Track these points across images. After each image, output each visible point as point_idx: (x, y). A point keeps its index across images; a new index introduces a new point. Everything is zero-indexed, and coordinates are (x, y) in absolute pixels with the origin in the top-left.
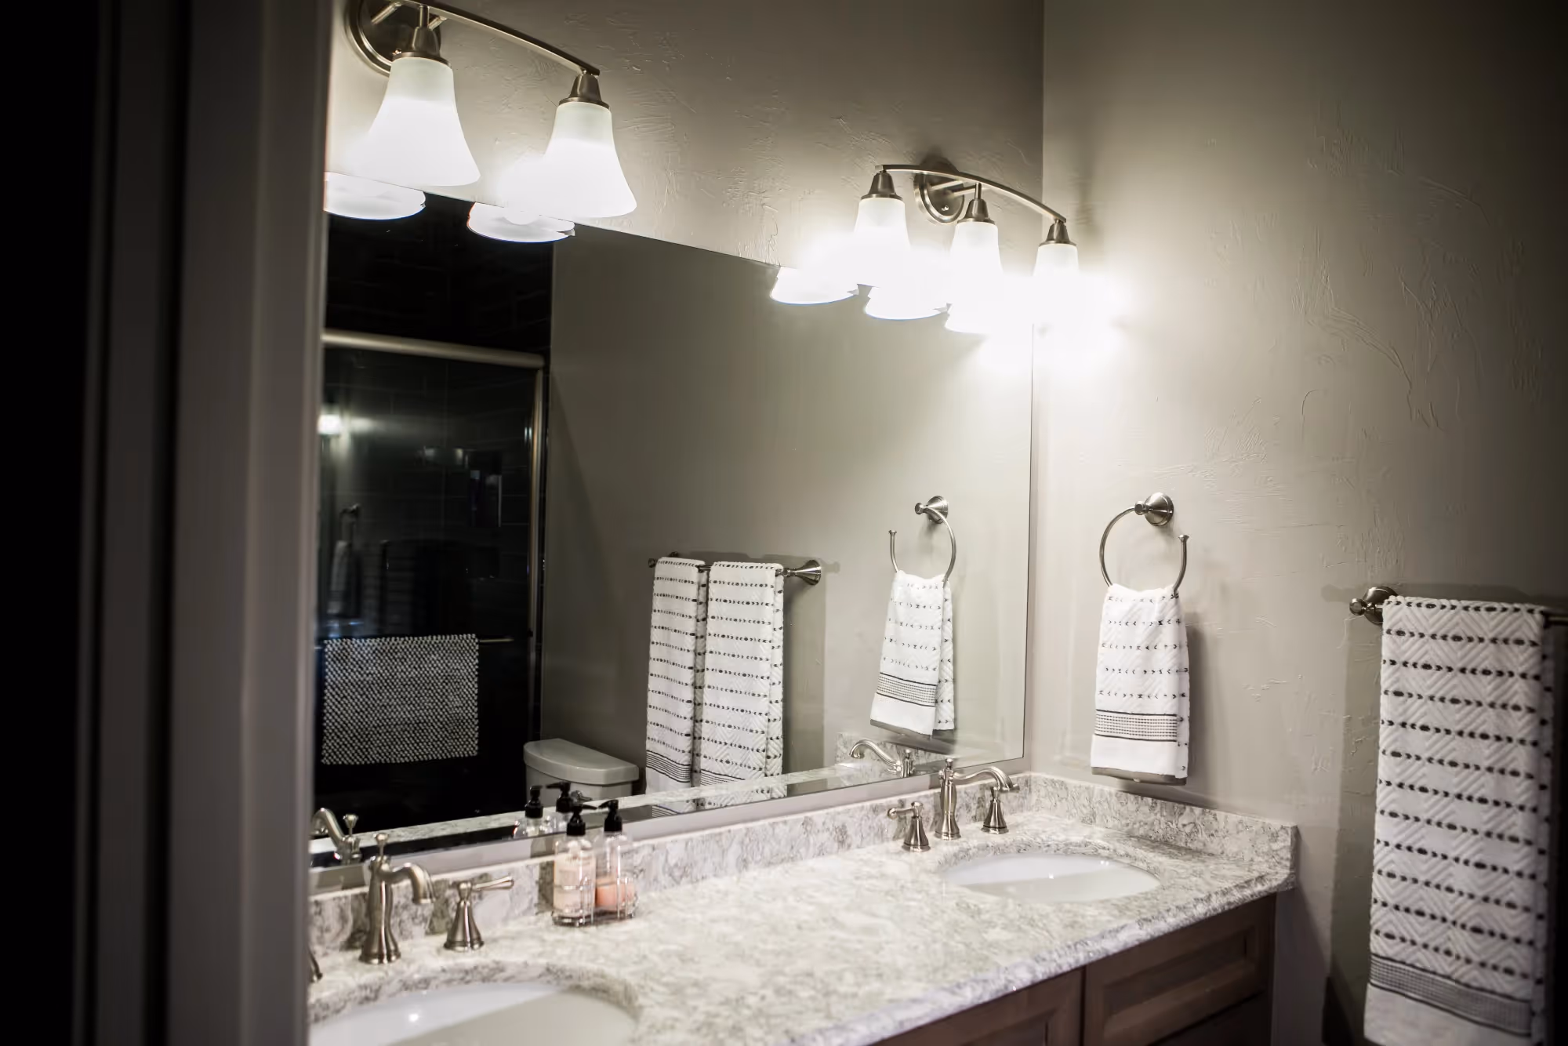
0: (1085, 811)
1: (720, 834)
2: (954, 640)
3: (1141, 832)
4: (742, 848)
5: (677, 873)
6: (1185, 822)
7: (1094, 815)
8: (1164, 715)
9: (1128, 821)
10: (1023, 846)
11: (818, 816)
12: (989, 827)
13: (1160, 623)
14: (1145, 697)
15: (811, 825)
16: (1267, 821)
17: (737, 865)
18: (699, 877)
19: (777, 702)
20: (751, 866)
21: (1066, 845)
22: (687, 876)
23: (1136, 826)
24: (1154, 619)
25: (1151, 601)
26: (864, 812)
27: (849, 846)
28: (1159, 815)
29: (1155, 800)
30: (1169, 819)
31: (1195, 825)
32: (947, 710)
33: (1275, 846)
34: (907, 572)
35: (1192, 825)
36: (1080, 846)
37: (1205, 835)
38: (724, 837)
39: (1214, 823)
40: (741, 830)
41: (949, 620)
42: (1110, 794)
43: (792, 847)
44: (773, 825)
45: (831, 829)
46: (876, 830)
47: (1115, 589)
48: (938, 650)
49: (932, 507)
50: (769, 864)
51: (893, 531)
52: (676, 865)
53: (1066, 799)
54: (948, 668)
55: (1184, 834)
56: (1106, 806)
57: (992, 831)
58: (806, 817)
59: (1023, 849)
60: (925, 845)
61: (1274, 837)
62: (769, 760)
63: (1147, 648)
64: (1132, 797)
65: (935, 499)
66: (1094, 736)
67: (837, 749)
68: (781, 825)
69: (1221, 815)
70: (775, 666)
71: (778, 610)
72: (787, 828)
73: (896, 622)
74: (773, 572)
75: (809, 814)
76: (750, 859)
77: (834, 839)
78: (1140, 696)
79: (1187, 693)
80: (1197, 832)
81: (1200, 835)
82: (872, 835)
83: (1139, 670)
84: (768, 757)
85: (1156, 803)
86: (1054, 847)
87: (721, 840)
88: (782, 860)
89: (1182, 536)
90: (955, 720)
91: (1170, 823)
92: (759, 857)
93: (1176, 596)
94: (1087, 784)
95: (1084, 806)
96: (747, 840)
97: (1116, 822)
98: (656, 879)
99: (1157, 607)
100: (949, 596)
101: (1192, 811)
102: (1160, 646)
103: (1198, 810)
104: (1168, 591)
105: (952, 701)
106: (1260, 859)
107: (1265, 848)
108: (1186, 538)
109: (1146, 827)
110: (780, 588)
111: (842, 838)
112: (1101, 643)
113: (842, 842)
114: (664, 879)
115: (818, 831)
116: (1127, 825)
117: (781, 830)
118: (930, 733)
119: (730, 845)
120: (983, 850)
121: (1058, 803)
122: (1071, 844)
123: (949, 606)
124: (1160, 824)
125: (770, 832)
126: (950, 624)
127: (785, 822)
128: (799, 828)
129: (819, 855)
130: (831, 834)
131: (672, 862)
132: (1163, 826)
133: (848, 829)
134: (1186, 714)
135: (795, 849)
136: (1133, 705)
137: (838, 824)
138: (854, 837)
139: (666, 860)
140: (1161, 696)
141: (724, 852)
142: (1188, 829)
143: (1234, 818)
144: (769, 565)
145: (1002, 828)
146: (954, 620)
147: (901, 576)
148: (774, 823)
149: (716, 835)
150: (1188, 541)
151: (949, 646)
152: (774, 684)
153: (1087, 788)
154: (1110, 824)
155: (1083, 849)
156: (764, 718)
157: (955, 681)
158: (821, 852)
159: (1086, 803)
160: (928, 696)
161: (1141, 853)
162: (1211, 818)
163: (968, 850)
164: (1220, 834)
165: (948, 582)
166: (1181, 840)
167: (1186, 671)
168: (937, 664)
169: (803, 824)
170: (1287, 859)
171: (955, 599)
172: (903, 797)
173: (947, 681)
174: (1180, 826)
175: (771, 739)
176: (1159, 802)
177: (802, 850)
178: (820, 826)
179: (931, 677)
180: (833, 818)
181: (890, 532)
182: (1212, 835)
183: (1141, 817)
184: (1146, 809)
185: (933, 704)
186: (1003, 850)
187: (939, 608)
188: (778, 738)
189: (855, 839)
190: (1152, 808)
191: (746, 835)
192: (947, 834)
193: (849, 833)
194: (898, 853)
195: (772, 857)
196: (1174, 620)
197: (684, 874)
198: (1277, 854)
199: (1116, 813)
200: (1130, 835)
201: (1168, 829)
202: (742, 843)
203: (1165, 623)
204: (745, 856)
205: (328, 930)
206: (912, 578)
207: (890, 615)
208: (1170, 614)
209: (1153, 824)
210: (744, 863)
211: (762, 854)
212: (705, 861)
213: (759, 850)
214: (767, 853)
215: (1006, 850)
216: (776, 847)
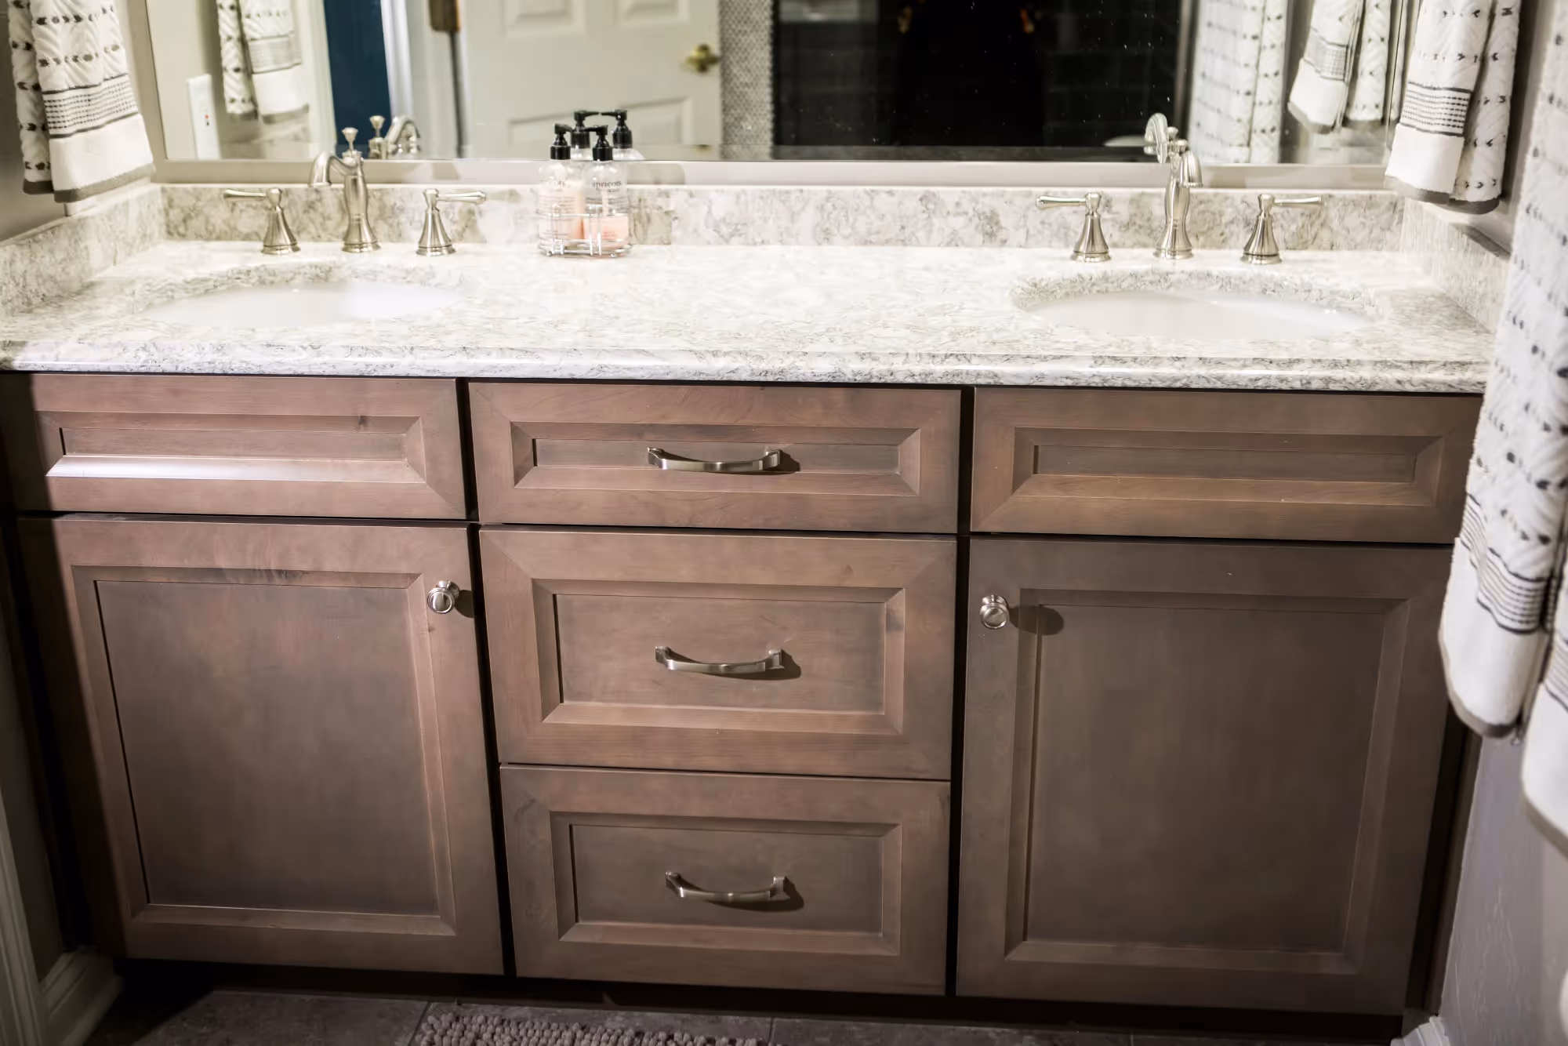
1: (787, 192)
4: (822, 216)
5: (725, 230)
11: (949, 195)
12: (1248, 254)
15: (935, 204)
17: (813, 235)
18: (758, 240)
20: (837, 240)
22: (740, 235)
26: (1031, 201)
27: (1004, 242)
37: (1490, 301)
38: (793, 197)
40: (819, 192)
43: (903, 227)
44: (871, 195)
45: (971, 215)
46: (1055, 227)
50: (866, 243)
52: (724, 220)
55: (1478, 297)
57: (1250, 260)
58: (928, 192)
59: (1274, 290)
68: (884, 196)
72: (895, 200)
75: (932, 189)
76: (835, 231)
77: (977, 228)
78: (1435, 57)
80: (1487, 295)
81: (1487, 300)
82: (1045, 232)
87: (789, 199)
88: (887, 242)
92: (848, 231)
96: (829, 206)
98: (695, 231)
109: (1458, 284)
111: (991, 229)
113: (990, 235)
114: (710, 234)
115: (948, 213)
117: (883, 202)
119: (803, 209)
120: (1199, 279)
125: (867, 204)
127: (891, 193)
128: (912, 205)
129: (948, 245)
130: (971, 220)
131: (718, 213)
133: (1002, 219)
135: (908, 230)
136: (1430, 73)
137: (983, 209)
138: (1012, 230)
139: (709, 212)
141: (793, 216)
145: (1268, 257)
148: (872, 190)
149: (781, 193)
158: (954, 241)
166: (1475, 308)
169: (921, 200)
172: (1108, 191)
177: (921, 234)
178: (951, 208)
180: (974, 200)
182: (1494, 301)
186: (1237, 286)
189: (1015, 234)
191: (828, 199)
192: (1166, 252)
193: (1004, 224)
195: (870, 234)
197: (736, 233)
202: (821, 208)
204: (826, 226)
205: (329, 218)
210: (825, 236)
211: (853, 228)
212: (765, 221)
213: (847, 221)
214: (862, 227)
215: (1242, 286)
216: (877, 224)
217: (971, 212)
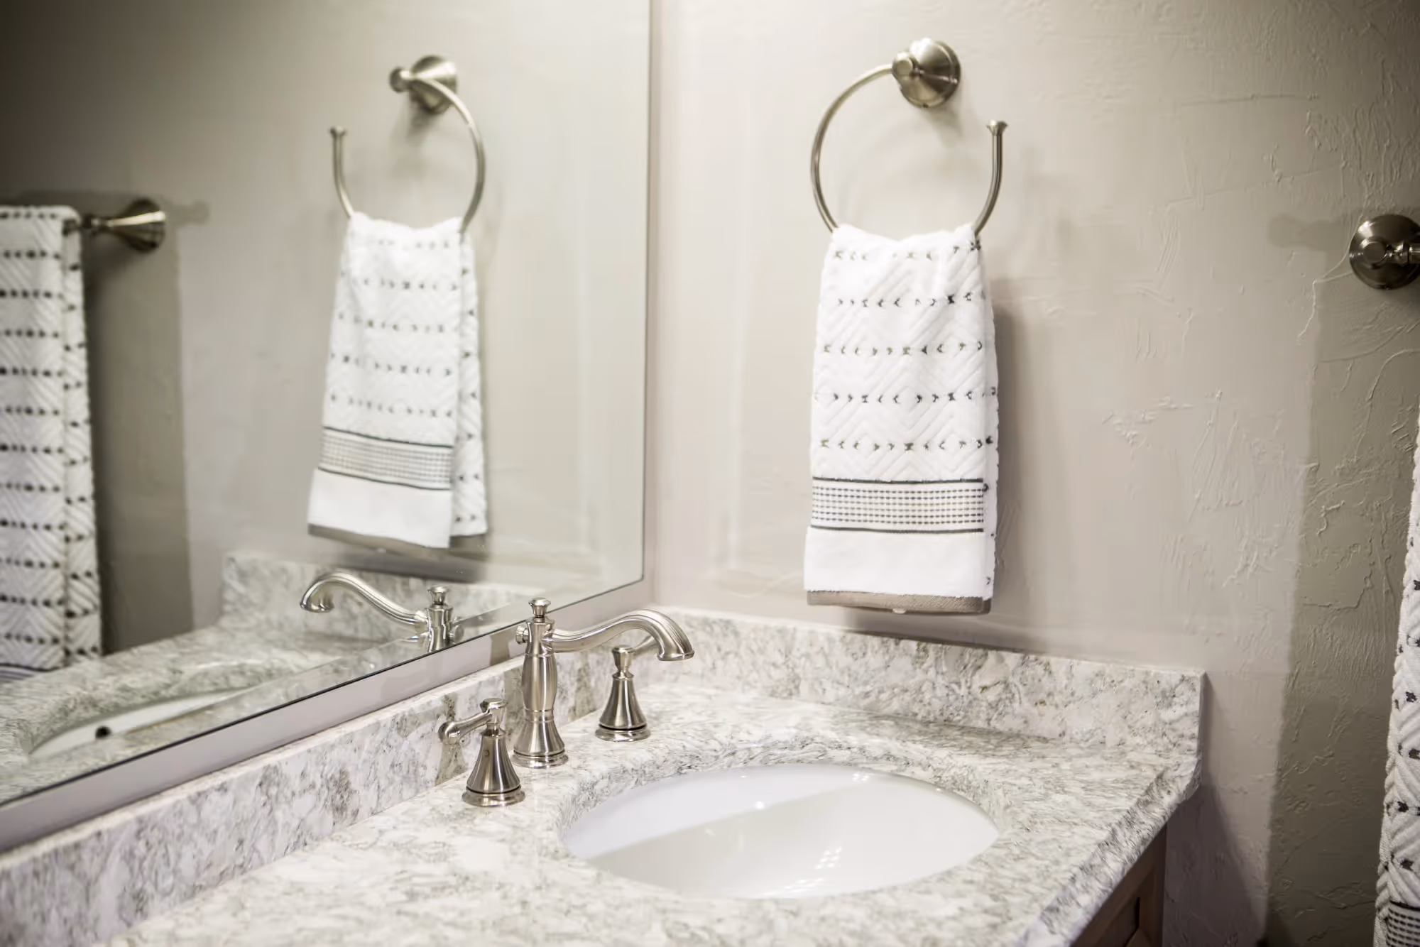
0: (776, 674)
1: (77, 846)
2: (482, 354)
3: (895, 706)
4: (131, 870)
6: (987, 682)
7: (795, 680)
8: (961, 481)
9: (868, 688)
10: (686, 761)
11: (290, 760)
12: (614, 730)
13: (951, 300)
14: (918, 447)
15: (277, 783)
16: (1153, 669)
17: (121, 908)
19: (82, 499)
20: (154, 905)
21: (766, 748)
23: (884, 696)
24: (939, 293)
25: (929, 256)
26: (379, 737)
27: (355, 813)
28: (932, 672)
29: (923, 644)
30: (954, 678)
31: (1007, 686)
32: (473, 492)
33: (1168, 715)
34: (374, 215)
35: (1003, 686)
36: (792, 748)
37: (1026, 704)
38: (86, 855)
39: (1045, 679)
40: (125, 825)
41: (471, 313)
42: (830, 640)
43: (241, 842)
44: (197, 800)
45: (318, 786)
46: (405, 769)
47: (845, 235)
48: (455, 371)
49: (427, 75)
50: (194, 891)
51: (339, 129)
53: (737, 654)
54: (473, 408)
55: (984, 704)
56: (820, 662)
57: (618, 736)
58: (267, 768)
59: (686, 766)
60: (512, 790)
61: (1167, 698)
62: (72, 622)
63: (924, 350)
64: (874, 641)
65: (426, 62)
66: (810, 529)
67: (223, 587)
68: (214, 796)
69: (1059, 664)
70: (75, 424)
71: (72, 308)
72: (229, 798)
73: (357, 320)
74: (57, 226)
75: (271, 759)
76: (149, 888)
77: (325, 806)
78: (909, 446)
79: (995, 438)
80: (1012, 699)
81: (1016, 705)
82: (398, 779)
83: (907, 397)
84: (70, 614)
85: (925, 650)
86: (742, 755)
87: (80, 858)
88: (222, 877)
89: (993, 124)
90: (489, 516)
91: (954, 686)
92: (170, 881)
93: (977, 245)
94: (775, 623)
95: (774, 665)
96: (141, 848)
97: (842, 691)
99: (942, 268)
100: (470, 265)
101: (1001, 660)
102: (951, 346)
103: (1012, 659)
104: (964, 234)
105: (481, 476)
106: (1138, 740)
107: (1149, 720)
108: (1001, 127)
109: (907, 697)
110: (74, 256)
111: (340, 800)
112: (820, 343)
113: (340, 809)
115: (293, 794)
116: (867, 695)
117: (214, 808)
118: (444, 544)
119: (103, 868)
120: (618, 780)
121: (720, 664)
122: (775, 744)
123: (471, 285)
124: (934, 688)
125: (193, 819)
126: (473, 321)
128: (252, 797)
129: (296, 847)
130: (319, 795)
132: (941, 692)
133: (351, 779)
134: (992, 478)
135: (247, 845)
136: (895, 465)
137: (331, 771)
138: (362, 792)
140: (952, 443)
142: (991, 696)
143: (1085, 668)
144: (47, 210)
145: (638, 729)
146: (481, 312)
147: (360, 223)
148: (199, 794)
149: (66, 850)
150: (1006, 135)
151: (473, 365)
152: (73, 463)
153: (781, 631)
154: (831, 695)
155: (797, 754)
156: (55, 537)
157: (485, 436)
158: (302, 840)
159: (780, 659)
160: (435, 469)
161: (916, 750)
162: (1040, 670)
163: (594, 784)
164: (1058, 699)
165: (468, 236)
166: (978, 717)
167: (993, 393)
168: (452, 404)
169: (260, 785)
170: (1192, 737)
171: (481, 270)
172: (448, 690)
173: (470, 436)
174: (976, 688)
175: (75, 577)
176: (932, 647)
177: (262, 845)
178: (296, 784)
179: (440, 431)
180: (320, 759)
181: (333, 132)
182: (1042, 702)
183: (896, 678)
184: (904, 663)
185: (447, 486)
186: (653, 776)
187: (454, 288)
188: (89, 574)
189: (364, 797)
190: (918, 660)
191: (138, 835)
192: (540, 757)
193: (353, 786)
194: (460, 815)
195: (198, 874)
196: (976, 292)
198: (1174, 730)
199: (842, 673)
200: (875, 716)
201: (952, 698)
202: (130, 854)
203: (959, 299)
204: (139, 885)
206: (384, 229)
207: (342, 303)
208: (969, 281)
209: (919, 690)
210: (137, 906)
211: (175, 872)
212: (44, 919)
213: (168, 864)
214: (187, 866)
215: (656, 773)
216: (207, 849)
217: (319, 782)
